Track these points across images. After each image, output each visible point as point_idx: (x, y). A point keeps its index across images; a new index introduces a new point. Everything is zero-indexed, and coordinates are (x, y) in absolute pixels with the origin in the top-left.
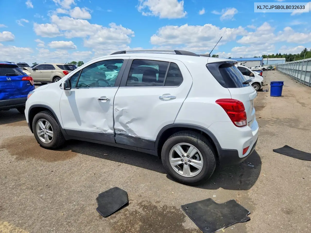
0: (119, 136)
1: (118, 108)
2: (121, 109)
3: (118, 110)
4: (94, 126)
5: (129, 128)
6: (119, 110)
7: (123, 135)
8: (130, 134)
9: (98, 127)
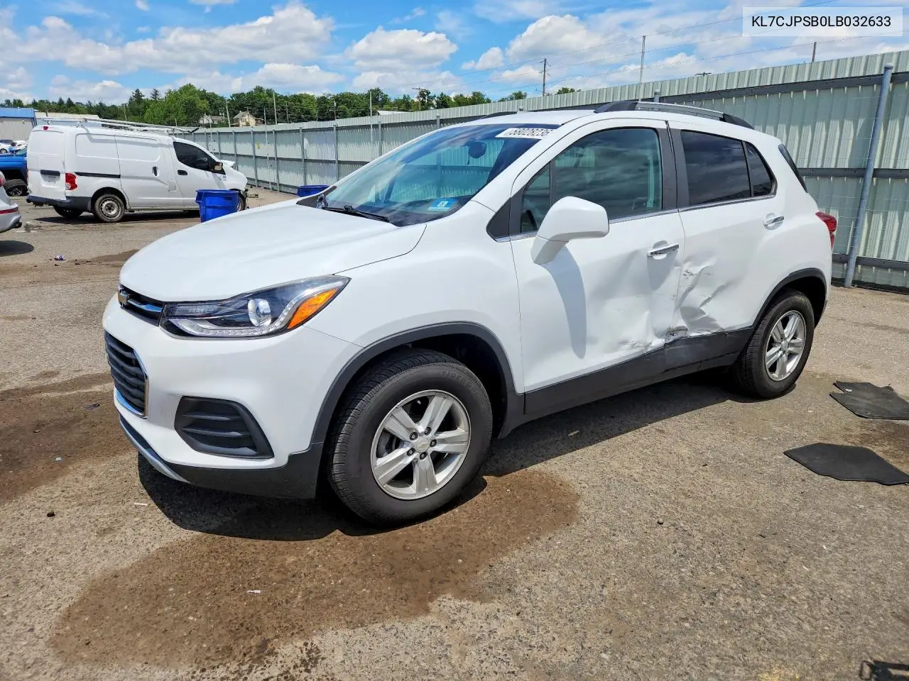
0: (671, 348)
1: (691, 270)
2: (699, 269)
3: (692, 274)
4: (624, 342)
5: (704, 316)
6: (694, 273)
7: (679, 342)
8: (694, 332)
9: (634, 339)
